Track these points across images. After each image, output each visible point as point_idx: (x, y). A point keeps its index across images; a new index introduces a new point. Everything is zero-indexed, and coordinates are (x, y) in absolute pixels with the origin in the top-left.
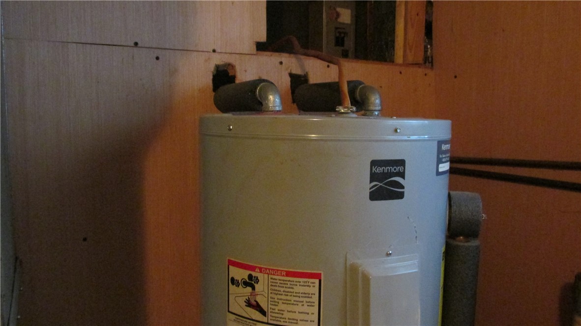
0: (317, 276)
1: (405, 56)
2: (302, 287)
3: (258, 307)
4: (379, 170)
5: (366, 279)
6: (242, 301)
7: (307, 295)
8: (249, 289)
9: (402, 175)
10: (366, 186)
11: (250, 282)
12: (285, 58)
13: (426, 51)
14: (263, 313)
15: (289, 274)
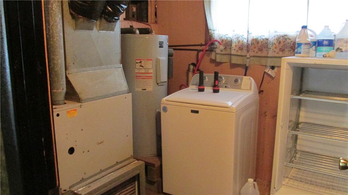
0: (152, 60)
1: (151, 21)
2: (149, 62)
3: (142, 66)
4: (160, 43)
5: (159, 60)
6: (139, 66)
7: (150, 63)
8: (140, 63)
9: (163, 44)
10: (159, 46)
11: (140, 62)
12: (129, 22)
13: (155, 20)
14: (143, 67)
15: (148, 60)
